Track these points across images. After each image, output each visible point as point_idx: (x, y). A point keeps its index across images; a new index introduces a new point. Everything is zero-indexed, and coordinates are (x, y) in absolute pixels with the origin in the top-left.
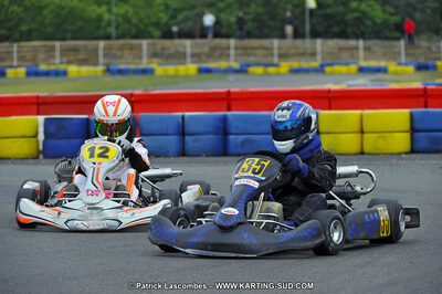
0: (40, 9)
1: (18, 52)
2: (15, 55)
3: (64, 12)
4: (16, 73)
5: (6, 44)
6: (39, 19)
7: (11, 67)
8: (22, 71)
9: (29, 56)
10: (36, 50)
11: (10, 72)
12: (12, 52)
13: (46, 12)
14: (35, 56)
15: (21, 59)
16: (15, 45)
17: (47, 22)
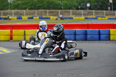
0: (43, 1)
1: (37, 12)
2: (36, 13)
3: (50, 2)
4: (36, 18)
5: (34, 10)
6: (43, 4)
7: (35, 16)
8: (38, 17)
9: (40, 13)
10: (42, 12)
11: (34, 18)
12: (35, 12)
13: (45, 2)
14: (42, 14)
15: (38, 14)
17: (45, 4)
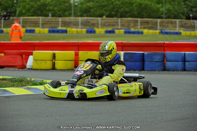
0: (131, 4)
1: (121, 22)
2: (119, 23)
3: (143, 6)
4: (120, 32)
5: (115, 18)
6: (131, 8)
7: (118, 29)
8: (122, 31)
9: (126, 24)
10: (129, 22)
11: (116, 31)
12: (118, 22)
13: (134, 5)
14: (129, 25)
15: (122, 25)
16: (120, 19)
17: (135, 9)
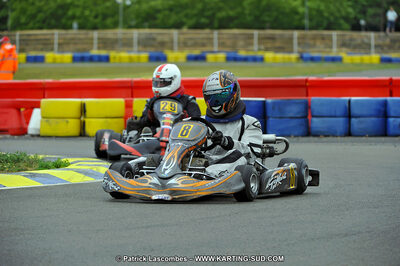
1: (219, 39)
2: (216, 41)
4: (216, 58)
5: (207, 31)
6: (239, 10)
7: (212, 52)
8: (222, 56)
9: (229, 43)
10: (235, 37)
11: (210, 57)
12: (212, 39)
14: (235, 43)
15: (222, 45)
16: (216, 33)
17: (247, 12)
